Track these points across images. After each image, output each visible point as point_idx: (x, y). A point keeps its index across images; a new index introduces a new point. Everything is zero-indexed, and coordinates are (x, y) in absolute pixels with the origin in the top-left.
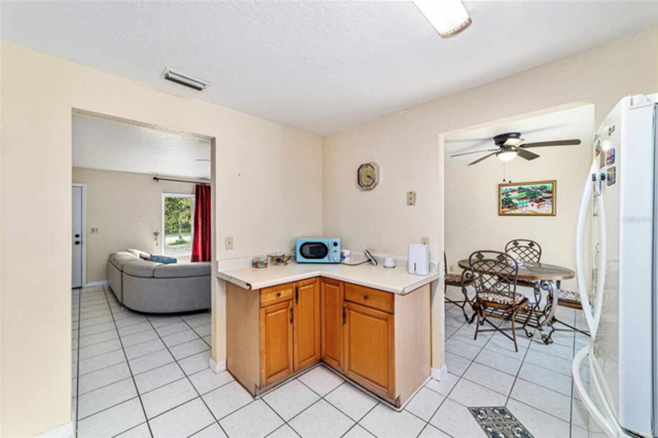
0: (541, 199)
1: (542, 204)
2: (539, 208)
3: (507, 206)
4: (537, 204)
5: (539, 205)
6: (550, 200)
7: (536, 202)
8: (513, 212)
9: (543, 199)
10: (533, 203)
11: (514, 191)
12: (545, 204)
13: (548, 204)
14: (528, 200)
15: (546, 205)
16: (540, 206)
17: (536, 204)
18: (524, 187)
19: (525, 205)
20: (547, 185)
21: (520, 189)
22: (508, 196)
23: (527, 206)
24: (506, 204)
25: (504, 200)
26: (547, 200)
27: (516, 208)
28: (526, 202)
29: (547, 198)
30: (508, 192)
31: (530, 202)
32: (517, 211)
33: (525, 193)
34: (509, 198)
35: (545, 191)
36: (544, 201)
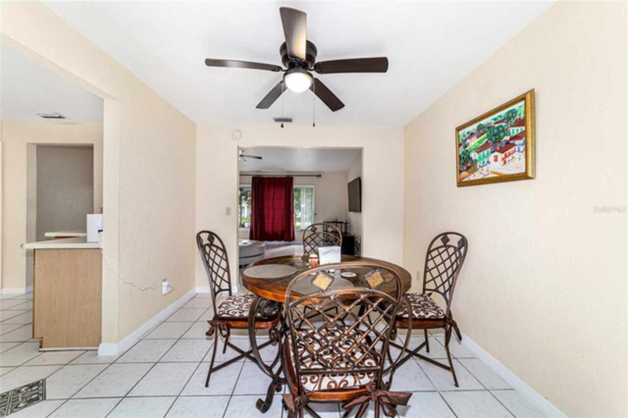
0: (507, 143)
1: (510, 154)
2: (505, 163)
3: (465, 168)
4: (503, 155)
5: (506, 156)
6: (522, 141)
7: (502, 151)
8: (472, 177)
9: (511, 142)
10: (496, 153)
11: (472, 135)
12: (514, 152)
13: (519, 151)
14: (489, 150)
15: (516, 155)
16: (507, 159)
17: (501, 156)
18: (484, 122)
19: (486, 161)
20: (515, 107)
21: (480, 128)
22: (466, 147)
23: (488, 162)
24: (464, 165)
25: (462, 156)
26: (517, 142)
27: (476, 170)
28: (488, 154)
29: (517, 137)
30: (466, 140)
31: (492, 152)
32: (477, 176)
33: (485, 135)
34: (467, 151)
35: (513, 121)
36: (514, 145)
